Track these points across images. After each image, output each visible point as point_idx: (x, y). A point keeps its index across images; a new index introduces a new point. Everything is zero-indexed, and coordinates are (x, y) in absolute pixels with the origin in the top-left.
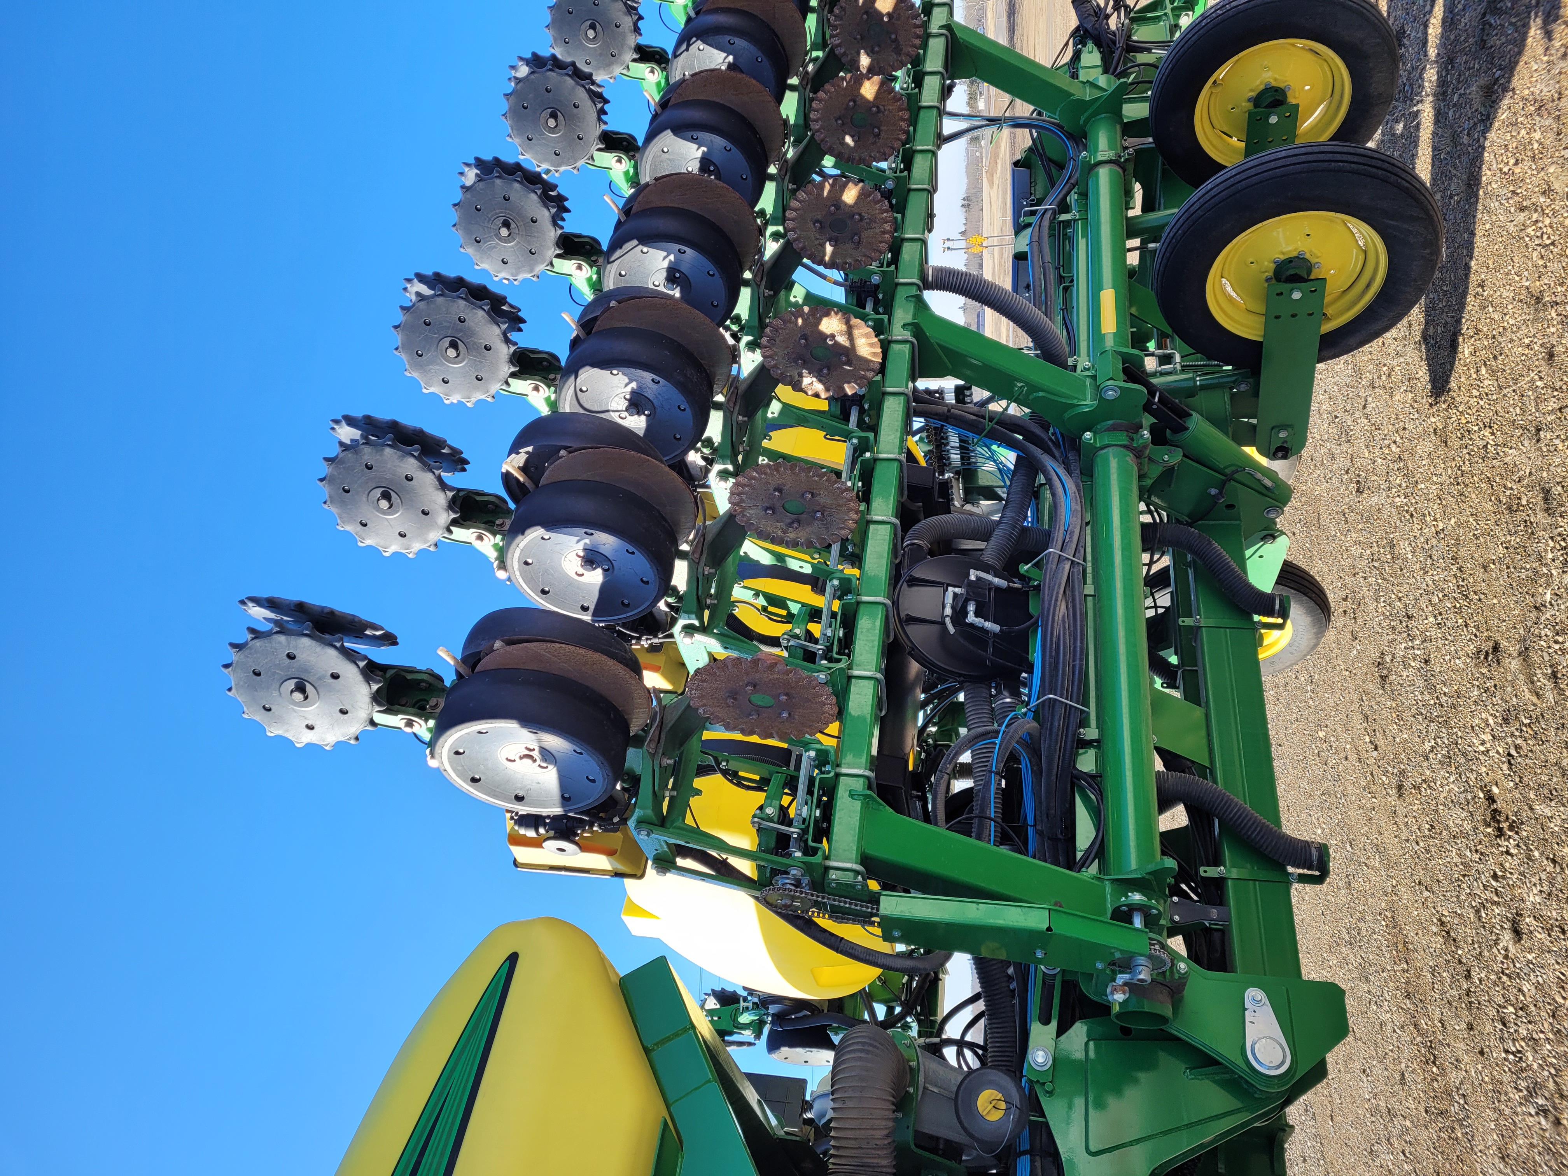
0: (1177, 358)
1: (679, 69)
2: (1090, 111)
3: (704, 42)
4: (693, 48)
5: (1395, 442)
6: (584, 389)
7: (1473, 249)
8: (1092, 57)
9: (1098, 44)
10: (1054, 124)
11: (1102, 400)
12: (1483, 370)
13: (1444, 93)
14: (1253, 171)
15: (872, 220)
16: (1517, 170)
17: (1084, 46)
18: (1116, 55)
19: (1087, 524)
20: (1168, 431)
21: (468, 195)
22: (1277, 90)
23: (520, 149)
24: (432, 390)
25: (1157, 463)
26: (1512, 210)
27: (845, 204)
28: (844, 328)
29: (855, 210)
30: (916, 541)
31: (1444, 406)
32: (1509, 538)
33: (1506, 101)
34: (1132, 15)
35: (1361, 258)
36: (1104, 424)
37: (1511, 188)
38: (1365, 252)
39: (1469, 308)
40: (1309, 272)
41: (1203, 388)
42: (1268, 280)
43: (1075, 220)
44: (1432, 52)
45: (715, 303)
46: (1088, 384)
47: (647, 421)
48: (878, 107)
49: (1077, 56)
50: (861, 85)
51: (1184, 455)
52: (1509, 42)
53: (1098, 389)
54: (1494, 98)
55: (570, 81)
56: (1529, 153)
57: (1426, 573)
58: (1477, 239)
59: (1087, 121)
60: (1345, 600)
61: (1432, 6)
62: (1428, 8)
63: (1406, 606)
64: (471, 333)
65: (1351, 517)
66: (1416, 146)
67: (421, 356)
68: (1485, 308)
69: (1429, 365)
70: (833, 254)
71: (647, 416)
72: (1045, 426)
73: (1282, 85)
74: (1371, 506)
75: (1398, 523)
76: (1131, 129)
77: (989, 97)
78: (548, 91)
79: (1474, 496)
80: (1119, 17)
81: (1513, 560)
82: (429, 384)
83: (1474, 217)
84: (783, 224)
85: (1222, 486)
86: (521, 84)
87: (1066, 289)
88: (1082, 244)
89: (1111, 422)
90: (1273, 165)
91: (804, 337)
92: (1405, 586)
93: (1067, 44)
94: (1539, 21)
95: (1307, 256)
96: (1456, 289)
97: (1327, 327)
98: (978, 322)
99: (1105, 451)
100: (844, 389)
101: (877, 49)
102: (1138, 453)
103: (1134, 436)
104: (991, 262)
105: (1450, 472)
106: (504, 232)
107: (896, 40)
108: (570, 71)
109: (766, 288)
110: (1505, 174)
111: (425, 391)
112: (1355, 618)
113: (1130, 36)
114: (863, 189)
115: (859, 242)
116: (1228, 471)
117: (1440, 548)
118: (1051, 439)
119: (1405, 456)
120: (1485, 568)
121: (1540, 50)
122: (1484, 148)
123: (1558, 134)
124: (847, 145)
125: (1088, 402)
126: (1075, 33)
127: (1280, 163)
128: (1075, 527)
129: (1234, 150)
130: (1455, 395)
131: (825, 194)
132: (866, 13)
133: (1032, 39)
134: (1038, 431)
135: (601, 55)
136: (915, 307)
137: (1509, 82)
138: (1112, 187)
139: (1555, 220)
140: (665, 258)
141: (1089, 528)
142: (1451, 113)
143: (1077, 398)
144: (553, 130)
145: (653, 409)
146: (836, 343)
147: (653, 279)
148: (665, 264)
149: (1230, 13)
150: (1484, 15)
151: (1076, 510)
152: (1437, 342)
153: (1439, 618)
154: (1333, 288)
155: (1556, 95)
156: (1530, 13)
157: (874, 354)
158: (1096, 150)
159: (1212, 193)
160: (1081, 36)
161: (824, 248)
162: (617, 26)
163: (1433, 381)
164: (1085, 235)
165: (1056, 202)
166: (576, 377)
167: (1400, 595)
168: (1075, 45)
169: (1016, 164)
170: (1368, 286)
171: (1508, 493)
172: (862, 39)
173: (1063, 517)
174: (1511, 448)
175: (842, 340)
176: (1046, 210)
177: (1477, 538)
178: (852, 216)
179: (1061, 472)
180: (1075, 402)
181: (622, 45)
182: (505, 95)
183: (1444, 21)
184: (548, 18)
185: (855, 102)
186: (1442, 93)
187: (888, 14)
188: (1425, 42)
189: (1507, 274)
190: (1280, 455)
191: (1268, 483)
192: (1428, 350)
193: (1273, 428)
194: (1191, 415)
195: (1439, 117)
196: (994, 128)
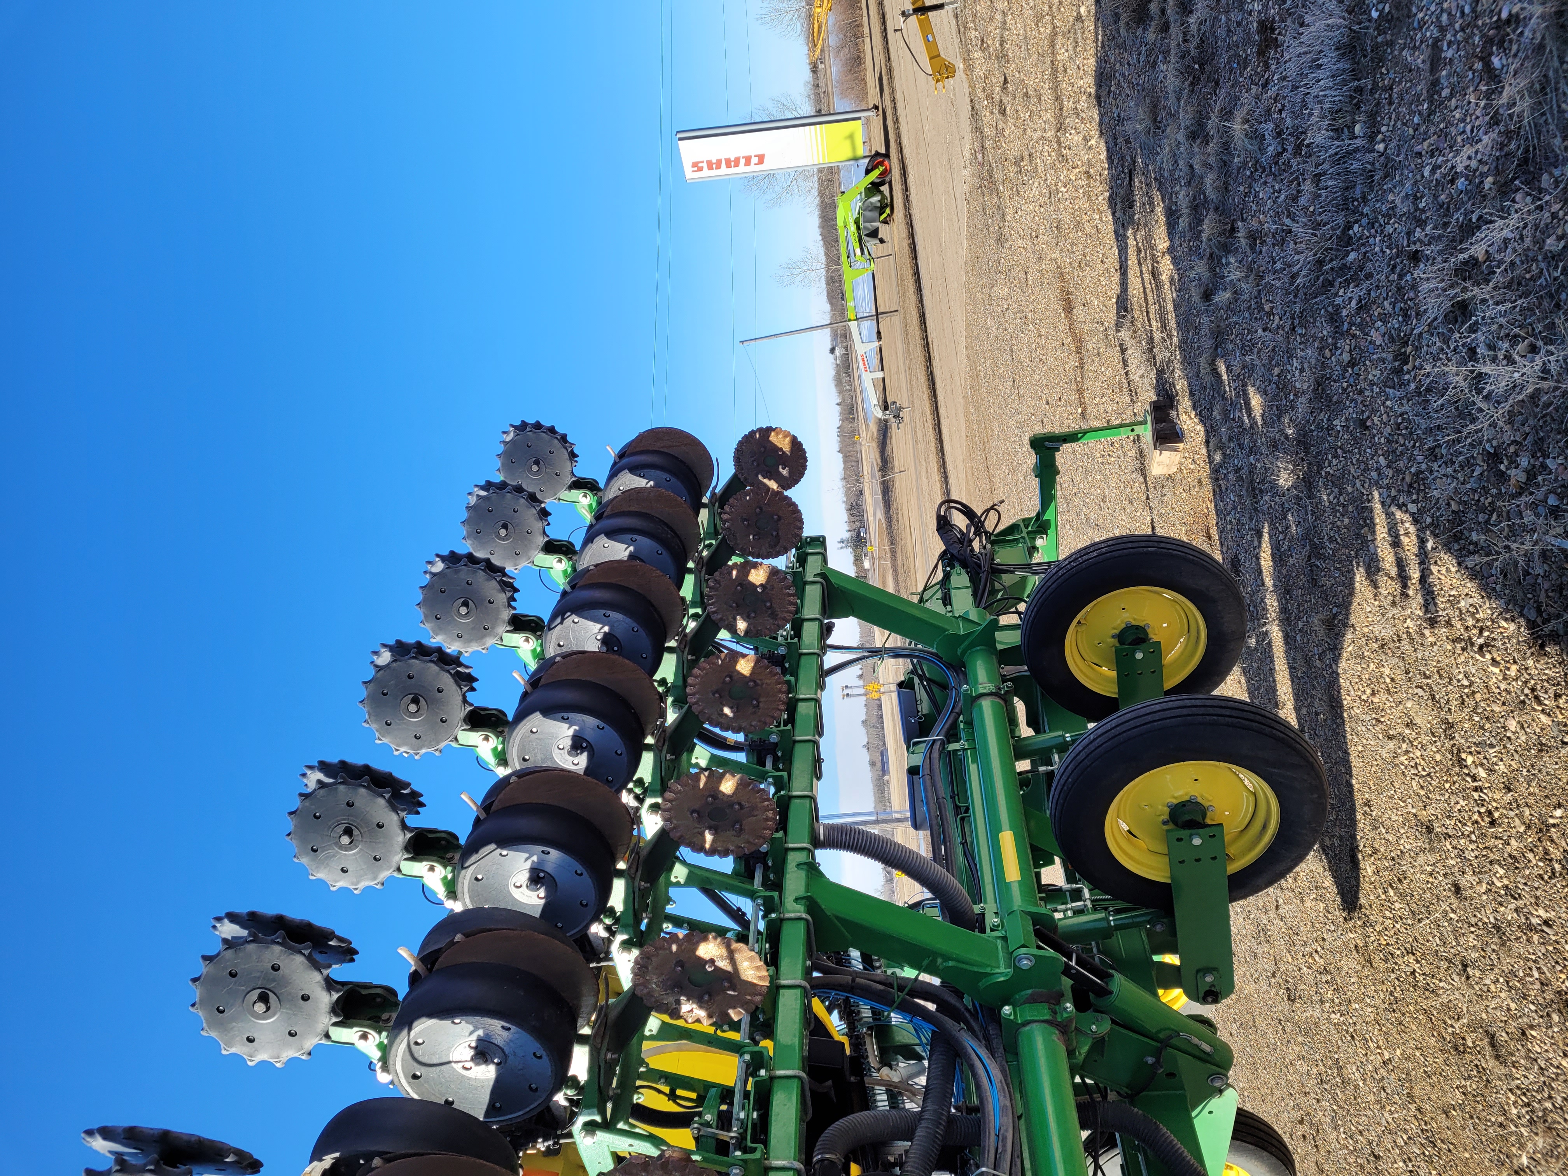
0: (1086, 893)
1: (554, 640)
2: (966, 643)
3: (579, 616)
4: (568, 622)
5: (1316, 951)
6: (420, 1041)
7: (1350, 767)
8: (960, 579)
9: (964, 565)
10: (932, 653)
11: (1017, 969)
12: (1391, 892)
13: (1288, 619)
14: (1132, 724)
15: (753, 808)
16: (1376, 700)
17: (953, 567)
18: (983, 576)
19: (1020, 1117)
20: (1091, 994)
21: (307, 803)
22: (1137, 627)
23: (377, 734)
24: (233, 1050)
25: (1086, 1034)
26: (1380, 736)
27: (724, 794)
28: (724, 952)
29: (735, 799)
30: (827, 1156)
31: (1359, 923)
32: (1463, 1083)
33: (1349, 636)
34: (993, 538)
35: (1252, 799)
36: (1023, 993)
37: (1374, 716)
38: (1255, 794)
39: (1361, 825)
40: (1204, 816)
41: (1118, 928)
42: (1165, 823)
43: (964, 750)
44: (1269, 582)
45: (584, 902)
46: (999, 946)
47: (497, 1071)
48: (755, 682)
49: (947, 576)
50: (736, 662)
51: (1113, 1022)
52: (1338, 584)
53: (1012, 959)
54: (1336, 630)
55: (434, 668)
56: (1383, 686)
57: (1383, 1107)
58: (1352, 758)
59: (964, 653)
60: (1301, 1122)
61: (1260, 542)
62: (1256, 543)
63: (1370, 1143)
64: (285, 982)
65: (1289, 1027)
66: (1272, 661)
67: (222, 1012)
68: (1377, 828)
69: (1334, 877)
70: (714, 841)
71: (498, 1064)
72: (960, 995)
73: (1142, 624)
74: (1307, 1018)
75: (1340, 1043)
76: (1006, 656)
77: (873, 558)
78: (410, 677)
79: (1414, 1028)
80: (981, 541)
81: (1475, 1109)
82: (229, 1044)
83: (1345, 737)
84: (662, 795)
85: (1158, 1054)
86: (382, 672)
87: (962, 819)
88: (973, 768)
89: (1029, 992)
90: (1149, 718)
91: (680, 963)
92: (1364, 1118)
93: (936, 566)
94: (1362, 570)
95: (1199, 800)
96: (1343, 804)
97: (1233, 868)
98: (882, 760)
99: (1028, 1028)
100: (728, 1015)
101: (753, 615)
102: (1063, 1028)
103: (1057, 1007)
104: (889, 703)
105: (1382, 996)
106: (345, 840)
107: (771, 607)
108: (435, 655)
109: (641, 880)
110: (1365, 701)
111: (224, 1052)
112: (1316, 1146)
113: (993, 559)
114: (741, 780)
115: (741, 829)
116: (1161, 1036)
117: (1391, 1082)
118: (967, 1009)
119: (1331, 968)
120: (1446, 1113)
121: (1370, 596)
122: (1338, 674)
123: (1407, 673)
124: (726, 715)
125: (1002, 970)
126: (943, 556)
127: (1157, 716)
128: (1006, 1131)
129: (1107, 679)
130: (1368, 913)
131: (702, 785)
132: (741, 585)
133: (905, 513)
134: (952, 1000)
135: (473, 628)
136: (807, 876)
137: (1347, 618)
138: (995, 718)
139: (1424, 753)
140: (527, 859)
141: (1022, 1121)
142: (1298, 637)
143: (989, 966)
144: (414, 715)
145: (505, 1056)
146: (717, 969)
147: (514, 880)
148: (528, 865)
149: (1083, 565)
150: (1310, 557)
151: (1005, 1106)
152: (1336, 855)
153: (1410, 1165)
154: (1231, 830)
155: (1395, 638)
156: (1351, 562)
157: (761, 978)
158: (976, 681)
159: (1096, 744)
160: (948, 559)
161: (704, 837)
162: (490, 602)
163: (1342, 893)
164: (975, 761)
165: (943, 732)
166: (410, 1030)
167: (1361, 1128)
168: (944, 566)
169: (901, 685)
170: (1265, 827)
171: (1450, 1030)
172: (738, 606)
173: (992, 1118)
174: (1440, 980)
175: (723, 964)
176: (934, 741)
177: (1429, 1076)
178: (731, 805)
179: (983, 1053)
180: (988, 970)
181: (496, 619)
182: (365, 683)
183: (1273, 556)
184: (419, 596)
185: (731, 677)
186: (1286, 619)
187: (761, 585)
188: (1260, 572)
189: (1391, 798)
190: (1210, 999)
191: (1206, 1047)
192: (1329, 862)
193: (1198, 971)
194: (1112, 976)
195: (1288, 639)
196: (875, 659)
